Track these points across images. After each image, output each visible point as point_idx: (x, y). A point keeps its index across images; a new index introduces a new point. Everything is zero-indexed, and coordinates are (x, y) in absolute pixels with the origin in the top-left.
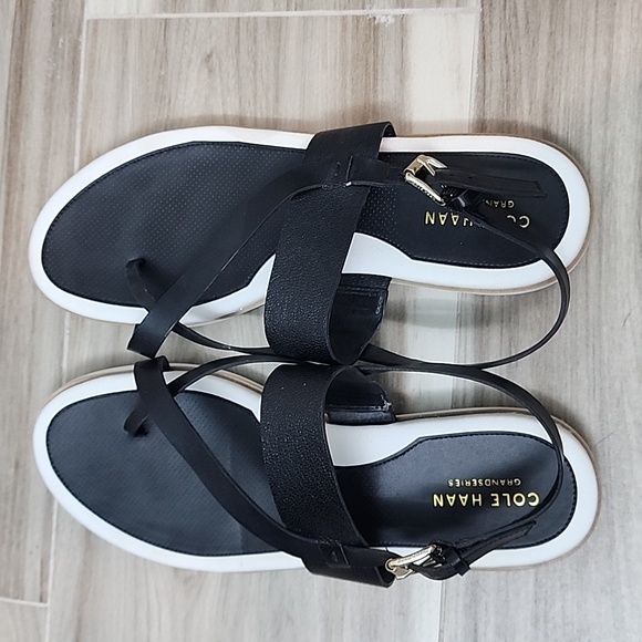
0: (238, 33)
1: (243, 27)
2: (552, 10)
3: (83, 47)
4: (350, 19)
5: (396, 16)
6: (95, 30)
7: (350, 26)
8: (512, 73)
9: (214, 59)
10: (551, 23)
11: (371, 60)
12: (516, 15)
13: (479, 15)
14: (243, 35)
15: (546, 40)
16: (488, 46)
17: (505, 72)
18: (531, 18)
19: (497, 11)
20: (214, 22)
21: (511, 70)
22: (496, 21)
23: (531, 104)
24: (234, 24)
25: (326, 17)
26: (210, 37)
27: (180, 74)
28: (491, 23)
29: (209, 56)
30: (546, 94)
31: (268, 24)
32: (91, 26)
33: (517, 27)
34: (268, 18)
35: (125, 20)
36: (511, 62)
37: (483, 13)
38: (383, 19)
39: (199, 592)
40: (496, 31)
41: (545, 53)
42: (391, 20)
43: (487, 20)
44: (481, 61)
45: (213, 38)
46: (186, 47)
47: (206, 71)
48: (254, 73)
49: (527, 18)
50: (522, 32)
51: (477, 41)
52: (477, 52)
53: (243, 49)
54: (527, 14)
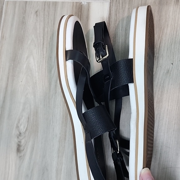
0: (45, 6)
1: (46, 4)
2: (129, 2)
3: (4, 8)
4: (75, 3)
5: (87, 2)
6: (8, 4)
7: (75, 5)
8: (117, 19)
9: (38, 12)
10: (129, 6)
11: (80, 14)
12: (119, 3)
13: (109, 3)
14: (46, 6)
15: (127, 10)
16: (111, 12)
17: (115, 19)
18: (124, 4)
19: (114, 2)
20: (39, 2)
21: (117, 18)
22: (114, 5)
23: (122, 28)
24: (44, 3)
25: (68, 2)
26: (37, 6)
27: (29, 16)
28: (112, 5)
29: (37, 12)
30: (126, 25)
31: (53, 3)
32: (7, 2)
33: (119, 6)
34: (53, 2)
35: (15, 1)
36: (117, 16)
37: (110, 2)
38: (84, 3)
39: (23, 161)
40: (114, 7)
41: (127, 14)
42: (86, 3)
43: (111, 4)
44: (109, 15)
45: (38, 7)
46: (31, 9)
47: (36, 15)
48: (48, 16)
49: (122, 4)
50: (121, 8)
51: (108, 10)
52: (108, 13)
53: (46, 10)
54: (122, 3)
